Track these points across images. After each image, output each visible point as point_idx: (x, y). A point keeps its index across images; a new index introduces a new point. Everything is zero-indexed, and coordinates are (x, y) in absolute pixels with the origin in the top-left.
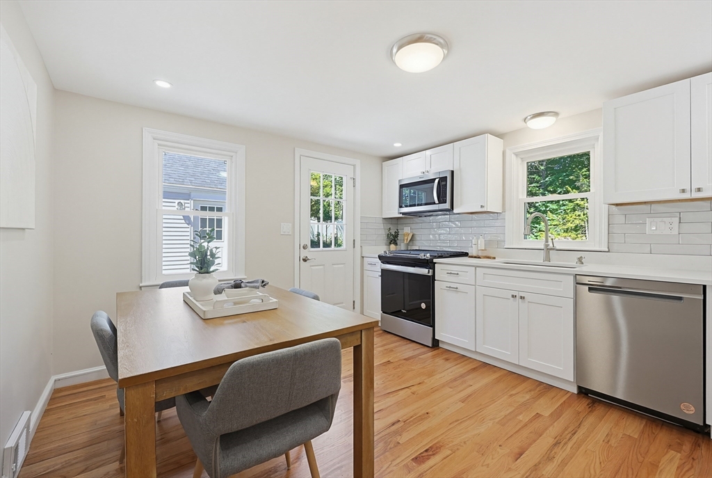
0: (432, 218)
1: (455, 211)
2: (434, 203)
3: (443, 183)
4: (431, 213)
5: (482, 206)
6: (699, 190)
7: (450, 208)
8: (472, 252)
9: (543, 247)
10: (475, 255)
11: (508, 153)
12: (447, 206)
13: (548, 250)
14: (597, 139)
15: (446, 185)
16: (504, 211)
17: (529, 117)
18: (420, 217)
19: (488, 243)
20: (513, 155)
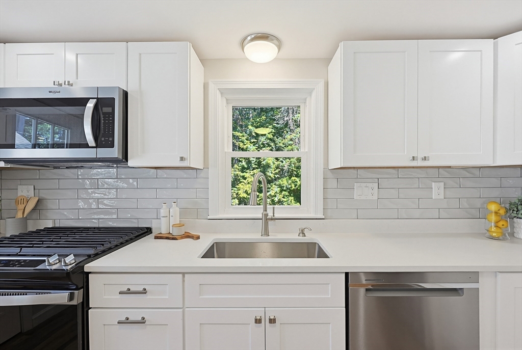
0: (80, 171)
1: (130, 163)
2: (86, 146)
3: (107, 110)
4: (80, 164)
5: (182, 159)
6: (425, 159)
7: (121, 157)
8: (159, 226)
9: (260, 216)
10: (164, 231)
11: (212, 88)
12: (114, 152)
13: (266, 219)
14: (310, 92)
15: (113, 113)
16: (206, 167)
17: (249, 38)
18: (55, 168)
19: (184, 212)
20: (218, 91)
